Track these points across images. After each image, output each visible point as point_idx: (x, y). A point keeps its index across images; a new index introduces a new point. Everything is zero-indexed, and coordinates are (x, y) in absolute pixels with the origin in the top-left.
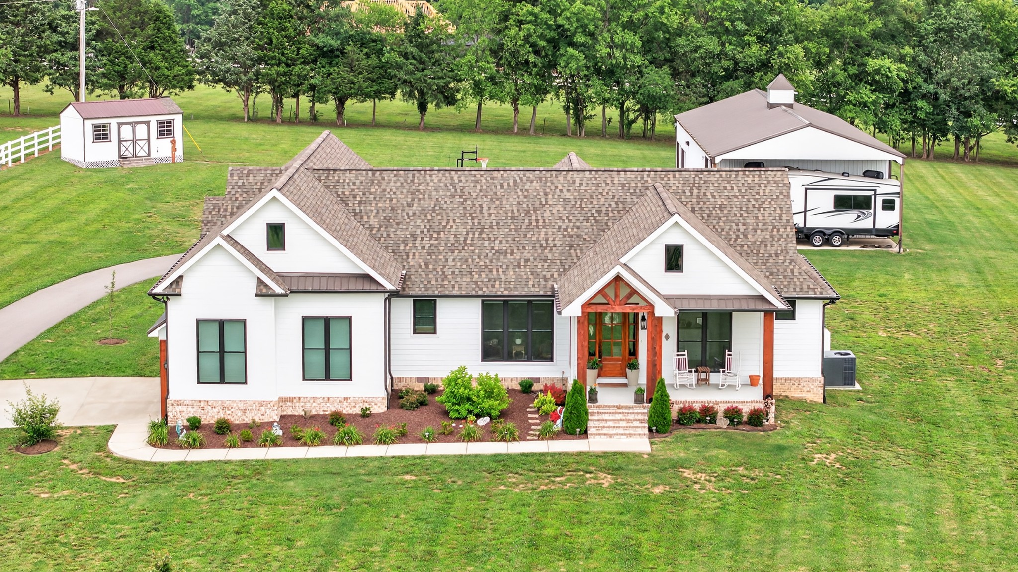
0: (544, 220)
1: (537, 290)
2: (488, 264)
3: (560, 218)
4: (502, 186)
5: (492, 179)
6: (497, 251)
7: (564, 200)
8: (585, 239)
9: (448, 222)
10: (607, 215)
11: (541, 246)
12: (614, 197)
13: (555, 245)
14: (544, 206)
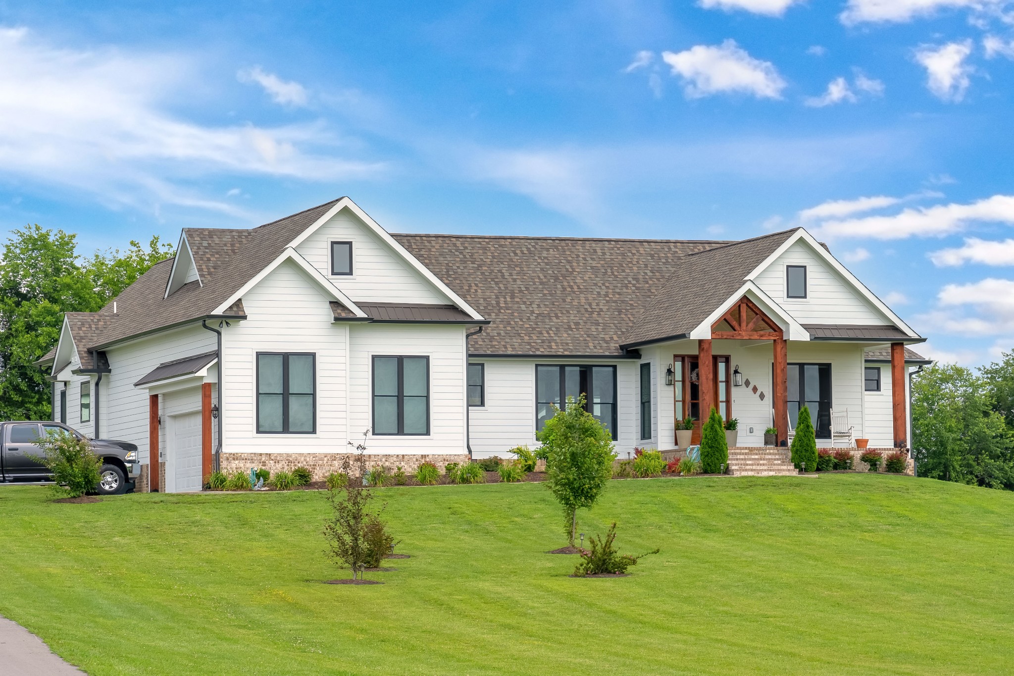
0: (579, 287)
1: (601, 351)
2: (534, 326)
3: (596, 284)
4: (516, 254)
5: (501, 246)
6: (539, 315)
7: (592, 268)
8: (631, 305)
9: (470, 286)
10: (647, 283)
11: (586, 310)
12: (646, 266)
13: (601, 310)
14: (572, 273)
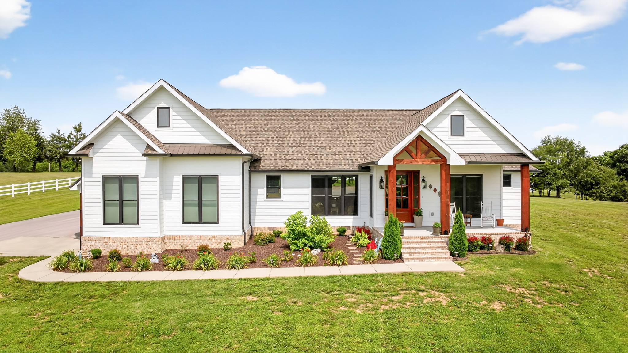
0: (348, 133)
1: (348, 167)
2: (315, 154)
3: (358, 131)
4: (321, 117)
5: (315, 113)
6: (320, 147)
7: (359, 123)
8: (374, 141)
9: (289, 133)
10: (386, 130)
11: (348, 144)
12: (388, 121)
13: (356, 144)
14: (347, 125)
